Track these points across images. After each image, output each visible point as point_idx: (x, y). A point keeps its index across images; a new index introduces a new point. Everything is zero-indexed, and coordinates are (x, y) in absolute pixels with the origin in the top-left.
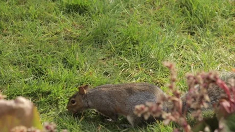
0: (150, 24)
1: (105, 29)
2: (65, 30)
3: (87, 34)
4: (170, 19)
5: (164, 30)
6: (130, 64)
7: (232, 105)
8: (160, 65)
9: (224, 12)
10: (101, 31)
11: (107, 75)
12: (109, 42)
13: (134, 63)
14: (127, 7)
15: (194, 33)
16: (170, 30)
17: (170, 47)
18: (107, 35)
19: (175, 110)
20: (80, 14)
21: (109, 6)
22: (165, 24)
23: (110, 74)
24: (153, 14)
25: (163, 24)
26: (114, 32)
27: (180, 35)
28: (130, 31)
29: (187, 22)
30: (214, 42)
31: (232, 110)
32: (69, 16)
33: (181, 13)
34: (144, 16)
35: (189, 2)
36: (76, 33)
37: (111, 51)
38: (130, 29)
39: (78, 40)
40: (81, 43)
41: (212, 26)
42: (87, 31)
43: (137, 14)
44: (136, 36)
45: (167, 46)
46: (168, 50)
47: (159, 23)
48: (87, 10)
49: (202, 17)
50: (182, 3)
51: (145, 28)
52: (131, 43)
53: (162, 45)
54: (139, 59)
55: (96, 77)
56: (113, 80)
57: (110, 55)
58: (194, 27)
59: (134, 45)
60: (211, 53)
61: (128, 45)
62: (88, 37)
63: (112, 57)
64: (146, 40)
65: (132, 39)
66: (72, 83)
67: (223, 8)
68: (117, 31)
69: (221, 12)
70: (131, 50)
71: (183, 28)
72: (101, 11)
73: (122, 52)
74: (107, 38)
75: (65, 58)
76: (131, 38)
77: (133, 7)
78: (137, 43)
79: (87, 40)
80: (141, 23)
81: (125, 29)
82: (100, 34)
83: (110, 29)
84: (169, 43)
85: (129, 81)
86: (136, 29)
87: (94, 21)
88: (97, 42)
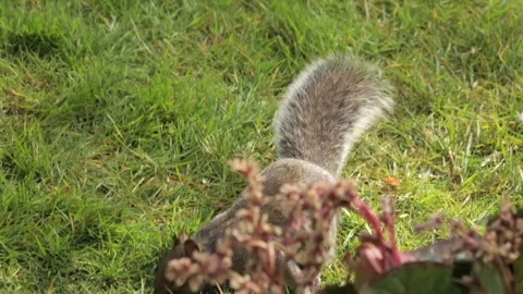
0: (200, 76)
1: (99, 89)
2: (7, 93)
3: (58, 101)
4: (245, 63)
5: (233, 88)
6: (157, 166)
7: (387, 254)
8: (225, 167)
9: (367, 46)
10: (89, 94)
11: (105, 193)
12: (108, 119)
13: (166, 163)
14: (149, 39)
16: (246, 89)
17: (248, 128)
18: (105, 102)
19: (259, 268)
20: (41, 56)
21: (107, 36)
22: (235, 77)
23: (112, 189)
24: (207, 55)
25: (229, 75)
26: (121, 95)
27: (269, 99)
28: (157, 92)
29: (285, 71)
31: (388, 267)
32: (16, 62)
33: (270, 50)
34: (188, 59)
35: (289, 25)
36: (34, 99)
37: (114, 139)
39: (37, 115)
40: (45, 123)
42: (58, 94)
43: (171, 53)
44: (170, 104)
45: (240, 126)
46: (241, 135)
47: (221, 74)
48: (56, 47)
50: (271, 29)
51: (191, 85)
52: (158, 119)
53: (229, 122)
54: (176, 156)
55: (79, 198)
56: (119, 204)
57: (111, 147)
59: (164, 123)
61: (151, 124)
62: (60, 109)
63: (117, 153)
64: (193, 113)
65: (160, 112)
66: (25, 213)
67: (365, 39)
68: (126, 94)
69: (360, 47)
71: (275, 84)
72: (89, 48)
73: (140, 139)
74: (105, 110)
75: (8, 157)
76: (159, 108)
77: (161, 39)
78: (173, 118)
79: (58, 116)
80: (180, 75)
81: (145, 89)
82: (88, 100)
83: (110, 88)
84: (245, 119)
85: (155, 205)
86: (170, 87)
87: (74, 72)
88: (81, 119)
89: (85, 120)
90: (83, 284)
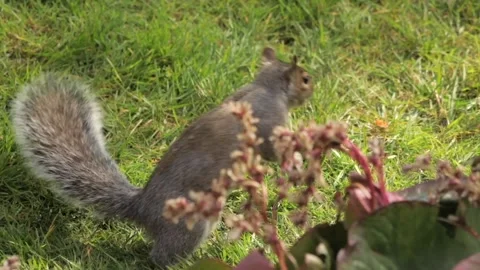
0: (196, 22)
1: (99, 33)
2: (11, 37)
3: (59, 45)
4: (240, 9)
5: (228, 33)
6: (154, 108)
7: (376, 194)
10: (90, 39)
11: (104, 134)
12: (108, 63)
13: (164, 106)
15: (293, 40)
16: (241, 34)
17: (242, 72)
18: (104, 46)
19: (253, 208)
22: (230, 22)
23: (111, 131)
25: (224, 20)
26: (119, 39)
27: (263, 43)
28: (155, 37)
29: (278, 17)
30: (335, 58)
31: (376, 207)
32: (19, 7)
34: (185, 5)
36: (36, 43)
37: (113, 82)
38: (154, 34)
39: (40, 59)
40: (46, 66)
41: (332, 23)
42: (59, 38)
44: (167, 48)
45: (234, 70)
46: (235, 79)
47: (216, 19)
49: (311, 5)
51: (188, 30)
52: (156, 63)
53: (224, 66)
54: (173, 99)
56: (118, 145)
57: (111, 90)
58: (292, 27)
59: (162, 67)
60: (329, 81)
61: (149, 68)
62: (62, 53)
63: (116, 96)
64: (189, 57)
65: (157, 56)
68: (125, 38)
70: (156, 79)
71: (269, 29)
73: (138, 83)
74: (104, 54)
76: (156, 52)
78: (170, 62)
79: (59, 60)
80: (177, 20)
81: (143, 34)
82: (88, 45)
83: (110, 33)
84: (240, 63)
85: (153, 146)
86: (167, 32)
87: (75, 17)
88: (81, 63)
89: (85, 64)
90: (83, 223)
